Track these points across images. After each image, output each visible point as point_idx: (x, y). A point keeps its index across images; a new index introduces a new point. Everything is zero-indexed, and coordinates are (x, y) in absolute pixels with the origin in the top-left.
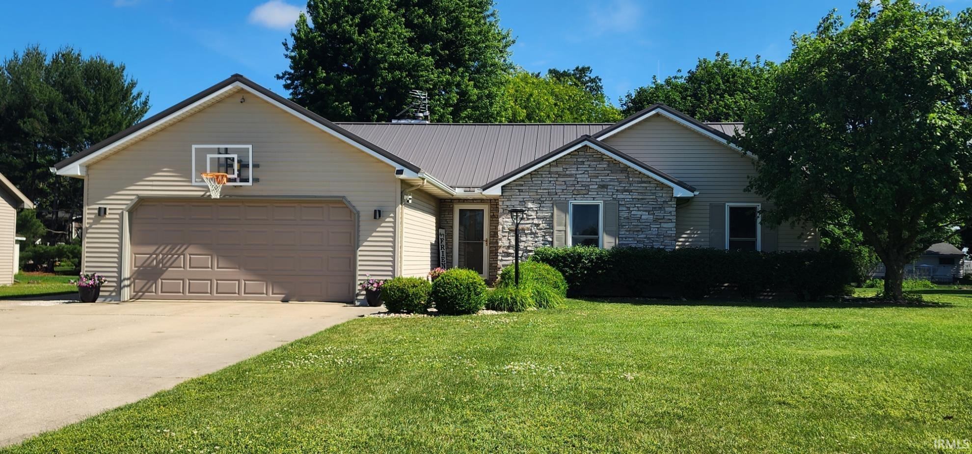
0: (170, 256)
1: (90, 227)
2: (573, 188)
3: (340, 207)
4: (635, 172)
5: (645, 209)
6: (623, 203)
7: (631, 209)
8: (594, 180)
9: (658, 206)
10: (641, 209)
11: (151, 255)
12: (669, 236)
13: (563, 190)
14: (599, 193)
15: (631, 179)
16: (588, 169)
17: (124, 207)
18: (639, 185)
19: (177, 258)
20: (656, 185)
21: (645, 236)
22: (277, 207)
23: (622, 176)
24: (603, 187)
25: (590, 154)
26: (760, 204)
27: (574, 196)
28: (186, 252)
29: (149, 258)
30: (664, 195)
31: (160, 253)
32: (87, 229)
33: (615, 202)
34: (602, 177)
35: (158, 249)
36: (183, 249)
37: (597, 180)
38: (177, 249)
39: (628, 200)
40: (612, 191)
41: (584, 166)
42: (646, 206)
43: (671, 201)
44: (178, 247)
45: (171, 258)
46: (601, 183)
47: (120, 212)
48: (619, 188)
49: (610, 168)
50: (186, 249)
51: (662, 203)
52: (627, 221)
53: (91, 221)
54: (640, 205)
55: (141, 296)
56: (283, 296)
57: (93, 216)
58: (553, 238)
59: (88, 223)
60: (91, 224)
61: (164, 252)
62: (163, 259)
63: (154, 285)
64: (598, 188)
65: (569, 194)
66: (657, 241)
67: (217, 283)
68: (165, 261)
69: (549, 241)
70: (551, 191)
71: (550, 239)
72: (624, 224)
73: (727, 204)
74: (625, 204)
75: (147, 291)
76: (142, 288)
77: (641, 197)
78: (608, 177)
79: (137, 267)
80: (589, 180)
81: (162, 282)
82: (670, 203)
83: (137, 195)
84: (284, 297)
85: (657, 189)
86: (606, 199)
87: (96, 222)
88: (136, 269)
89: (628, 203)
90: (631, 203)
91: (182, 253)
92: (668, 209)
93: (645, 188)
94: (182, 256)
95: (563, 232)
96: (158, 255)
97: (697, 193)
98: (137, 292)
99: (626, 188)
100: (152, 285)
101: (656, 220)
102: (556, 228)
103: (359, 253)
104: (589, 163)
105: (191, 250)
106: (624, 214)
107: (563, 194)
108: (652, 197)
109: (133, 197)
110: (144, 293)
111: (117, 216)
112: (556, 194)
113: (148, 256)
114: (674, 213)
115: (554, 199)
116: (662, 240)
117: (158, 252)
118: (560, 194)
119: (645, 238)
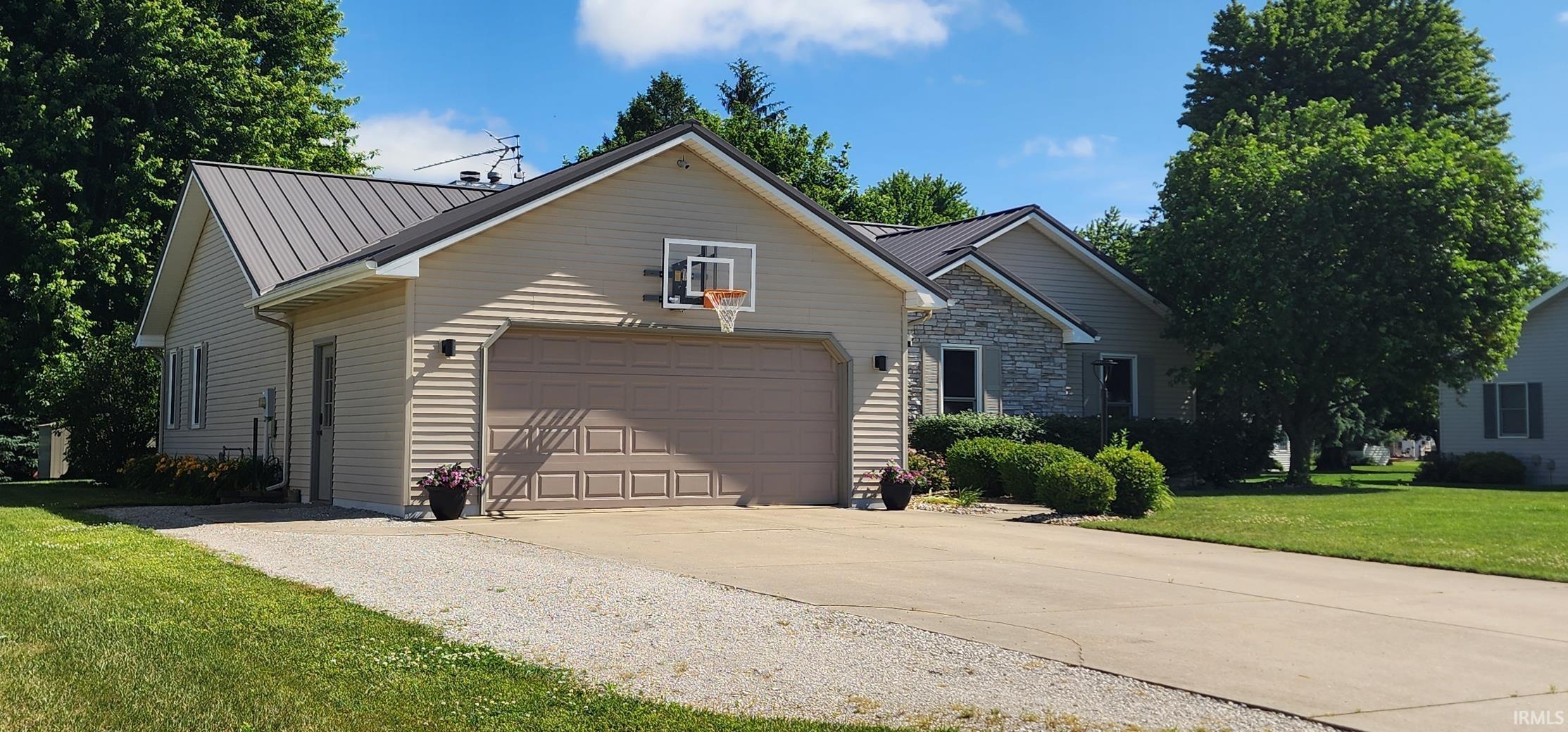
0: (555, 430)
1: (420, 377)
2: (945, 325)
3: (817, 350)
4: (1020, 305)
5: (1033, 359)
6: (1006, 349)
7: (1016, 359)
8: (970, 314)
9: (1047, 355)
10: (1028, 358)
11: (522, 428)
12: (1059, 400)
13: (933, 327)
14: (978, 334)
15: (1015, 315)
16: (965, 297)
17: (484, 340)
18: (1025, 324)
19: (567, 434)
20: (1043, 325)
21: (1031, 398)
22: (724, 347)
23: (1004, 310)
24: (982, 324)
25: (967, 274)
26: (1136, 356)
27: (947, 337)
28: (582, 424)
29: (518, 434)
30: (1053, 339)
31: (538, 425)
32: (414, 379)
33: (997, 348)
34: (980, 310)
35: (533, 417)
36: (576, 418)
37: (975, 314)
38: (566, 417)
39: (1013, 345)
40: (993, 330)
41: (959, 292)
42: (1034, 354)
43: (1061, 348)
44: (570, 413)
45: (556, 434)
46: (980, 319)
47: (476, 348)
48: (1002, 327)
49: (990, 298)
50: (582, 418)
51: (1051, 351)
52: (1011, 376)
53: (423, 365)
54: (1026, 354)
55: (506, 504)
56: (739, 496)
57: (425, 356)
58: (921, 401)
59: (416, 369)
60: (422, 371)
61: (545, 423)
62: (542, 436)
63: (526, 485)
64: (977, 326)
65: (940, 333)
66: (1047, 407)
67: (633, 477)
68: (544, 442)
69: (916, 406)
70: (919, 328)
71: (918, 403)
72: (1008, 381)
73: (1102, 354)
74: (1009, 351)
75: (515, 496)
76: (506, 491)
77: (1028, 341)
78: (988, 311)
79: (496, 451)
80: (965, 313)
81: (540, 478)
82: (1060, 351)
83: (507, 319)
84: (740, 499)
85: (1046, 330)
86: (986, 343)
87: (432, 365)
88: (496, 454)
89: (1013, 349)
90: (1016, 349)
91: (576, 426)
92: (1058, 360)
93: (1030, 329)
94: (575, 431)
95: (935, 392)
96: (532, 430)
97: (1098, 338)
98: (498, 498)
99: (1010, 327)
100: (523, 485)
101: (1045, 376)
102: (927, 384)
103: (855, 425)
104: (965, 287)
105: (593, 418)
106: (1008, 366)
107: (934, 333)
108: (1039, 342)
109: (501, 323)
110: (510, 498)
111: (472, 358)
112: (924, 333)
113: (517, 430)
114: (1064, 366)
115: (921, 340)
116: (1051, 404)
117: (533, 424)
118: (930, 333)
119: (1033, 402)
